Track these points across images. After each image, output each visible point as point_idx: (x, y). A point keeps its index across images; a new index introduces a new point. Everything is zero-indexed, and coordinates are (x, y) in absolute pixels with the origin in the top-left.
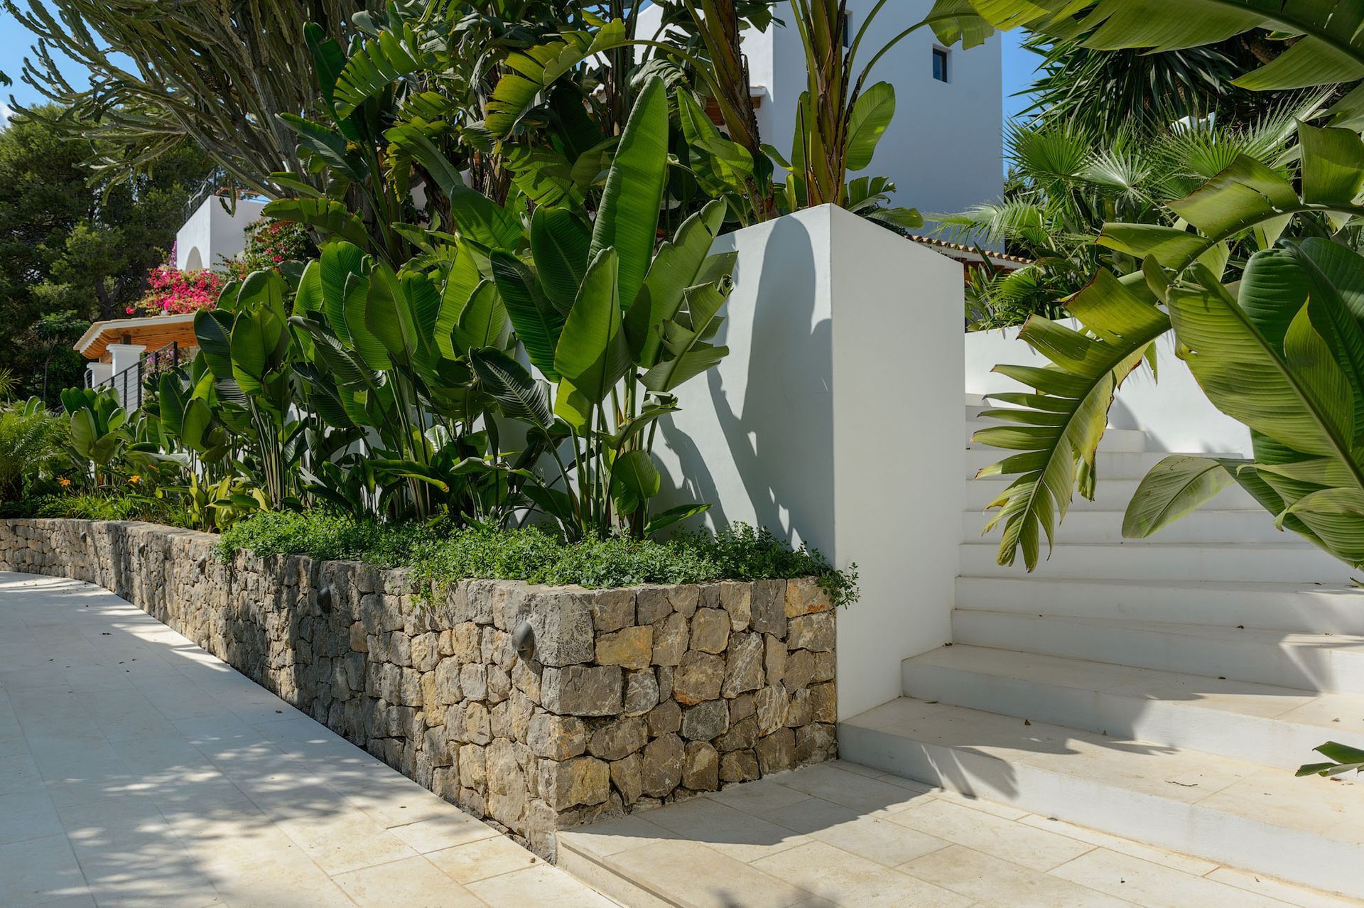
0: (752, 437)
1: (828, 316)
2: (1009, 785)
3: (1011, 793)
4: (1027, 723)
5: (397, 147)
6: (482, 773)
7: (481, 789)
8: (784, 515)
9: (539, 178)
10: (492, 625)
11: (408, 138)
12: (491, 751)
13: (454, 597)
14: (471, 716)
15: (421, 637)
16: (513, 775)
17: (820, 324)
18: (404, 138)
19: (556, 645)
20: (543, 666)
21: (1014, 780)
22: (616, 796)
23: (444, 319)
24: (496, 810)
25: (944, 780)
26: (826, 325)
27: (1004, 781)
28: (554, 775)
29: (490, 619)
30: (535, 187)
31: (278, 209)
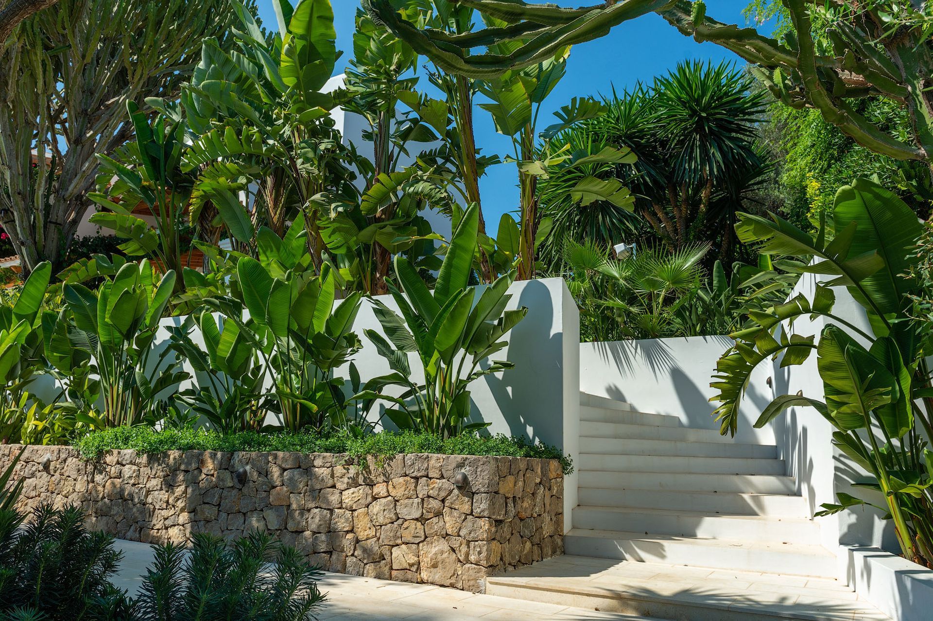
0: (509, 389)
1: (561, 331)
2: (662, 554)
3: (663, 557)
4: (646, 533)
5: (203, 193)
6: (416, 559)
7: (414, 569)
8: (530, 430)
9: (333, 232)
10: (427, 476)
11: (213, 189)
12: (423, 545)
13: (392, 463)
14: (407, 528)
15: (352, 490)
16: (445, 555)
17: (555, 335)
18: (210, 188)
19: (487, 481)
20: (473, 494)
21: (664, 551)
22: (501, 563)
23: (318, 310)
24: (430, 576)
25: (627, 556)
26: (559, 336)
27: (660, 553)
28: (485, 548)
29: (426, 473)
30: (330, 237)
31: (102, 219)
